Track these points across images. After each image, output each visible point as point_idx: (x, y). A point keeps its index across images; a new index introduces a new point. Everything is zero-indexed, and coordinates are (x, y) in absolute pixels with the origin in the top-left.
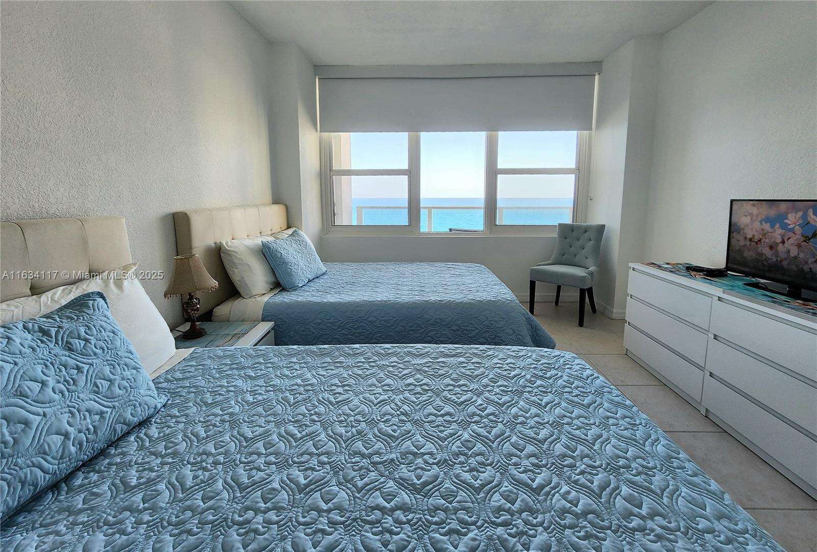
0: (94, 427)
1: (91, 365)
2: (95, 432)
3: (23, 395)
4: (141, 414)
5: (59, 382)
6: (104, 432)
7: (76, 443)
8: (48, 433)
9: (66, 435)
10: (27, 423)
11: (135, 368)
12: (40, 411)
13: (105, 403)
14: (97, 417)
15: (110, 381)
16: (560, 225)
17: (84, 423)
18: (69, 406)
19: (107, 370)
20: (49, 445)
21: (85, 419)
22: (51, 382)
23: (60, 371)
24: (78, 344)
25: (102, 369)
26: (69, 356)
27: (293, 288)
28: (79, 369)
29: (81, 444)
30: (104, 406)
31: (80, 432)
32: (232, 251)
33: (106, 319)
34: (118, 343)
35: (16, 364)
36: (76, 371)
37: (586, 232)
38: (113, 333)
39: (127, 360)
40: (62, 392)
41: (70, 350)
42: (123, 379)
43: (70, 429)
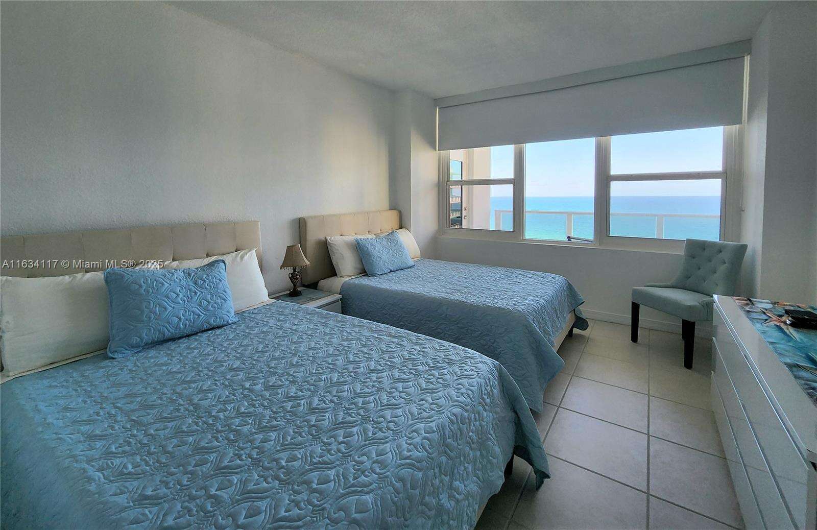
0: (194, 320)
1: (202, 293)
2: (194, 323)
3: (168, 297)
4: (219, 322)
5: (184, 296)
6: (199, 323)
7: (184, 324)
8: (173, 316)
9: (180, 319)
10: (166, 309)
11: (224, 300)
12: (173, 305)
13: (202, 311)
14: (197, 316)
15: (208, 302)
16: (688, 240)
17: (189, 317)
18: (185, 307)
19: (209, 297)
20: (172, 321)
21: (190, 315)
22: (181, 295)
23: (187, 291)
24: (200, 282)
25: (206, 296)
26: (194, 287)
27: (373, 275)
28: (196, 293)
29: (186, 325)
30: (201, 312)
31: (187, 320)
32: (333, 244)
33: (219, 273)
34: (220, 286)
35: (170, 284)
36: (194, 294)
37: (721, 252)
38: (220, 280)
39: (221, 295)
40: (184, 301)
41: (195, 284)
42: (215, 303)
43: (182, 317)
